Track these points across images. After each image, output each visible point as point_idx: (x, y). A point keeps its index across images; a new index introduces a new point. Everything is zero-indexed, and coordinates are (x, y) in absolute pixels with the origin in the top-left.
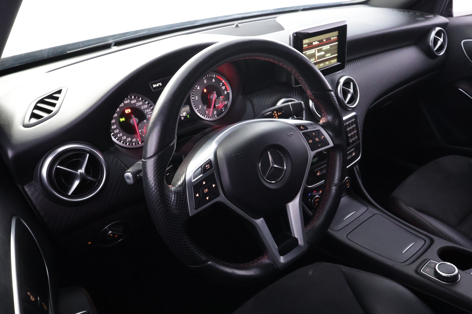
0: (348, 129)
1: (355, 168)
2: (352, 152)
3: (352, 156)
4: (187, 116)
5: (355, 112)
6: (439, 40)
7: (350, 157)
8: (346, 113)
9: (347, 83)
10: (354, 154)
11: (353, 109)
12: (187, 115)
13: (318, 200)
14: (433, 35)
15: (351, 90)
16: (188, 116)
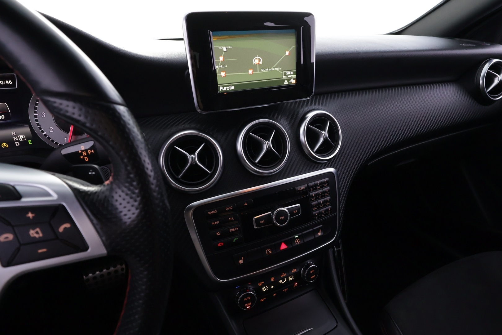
0: (313, 194)
1: (330, 251)
2: (317, 231)
3: (316, 236)
4: (27, 141)
5: (333, 168)
6: (496, 76)
7: (313, 238)
8: (310, 167)
9: (319, 121)
10: (319, 234)
11: (329, 164)
12: (28, 139)
13: (249, 298)
14: (486, 68)
15: (325, 134)
16: (30, 142)
